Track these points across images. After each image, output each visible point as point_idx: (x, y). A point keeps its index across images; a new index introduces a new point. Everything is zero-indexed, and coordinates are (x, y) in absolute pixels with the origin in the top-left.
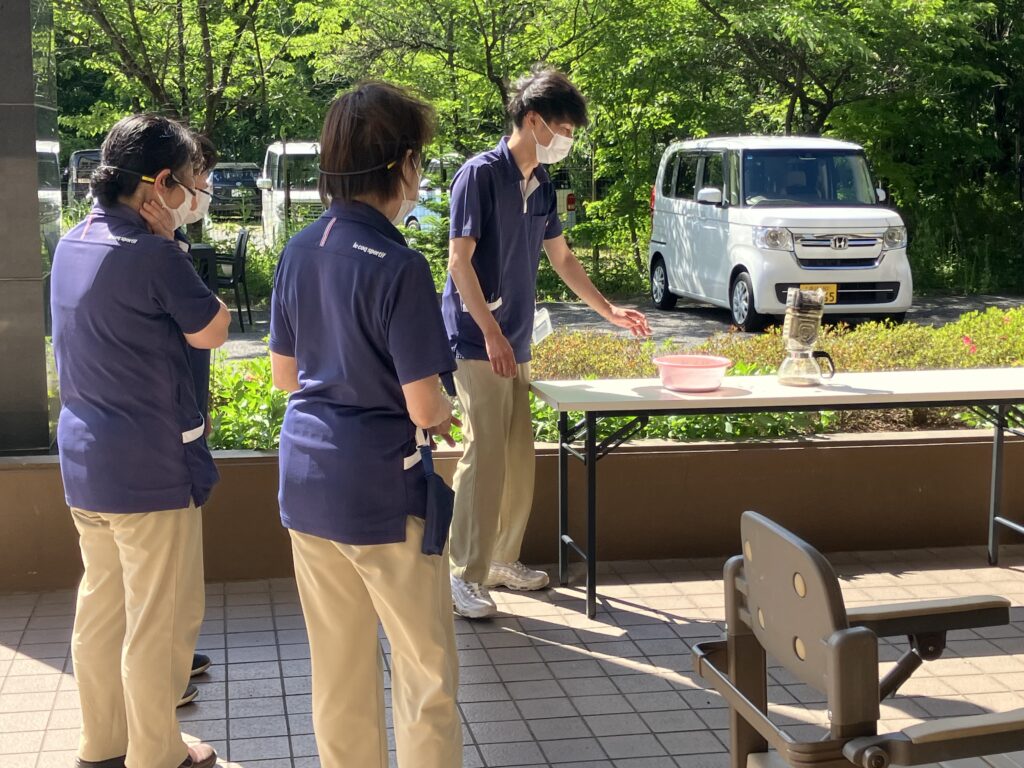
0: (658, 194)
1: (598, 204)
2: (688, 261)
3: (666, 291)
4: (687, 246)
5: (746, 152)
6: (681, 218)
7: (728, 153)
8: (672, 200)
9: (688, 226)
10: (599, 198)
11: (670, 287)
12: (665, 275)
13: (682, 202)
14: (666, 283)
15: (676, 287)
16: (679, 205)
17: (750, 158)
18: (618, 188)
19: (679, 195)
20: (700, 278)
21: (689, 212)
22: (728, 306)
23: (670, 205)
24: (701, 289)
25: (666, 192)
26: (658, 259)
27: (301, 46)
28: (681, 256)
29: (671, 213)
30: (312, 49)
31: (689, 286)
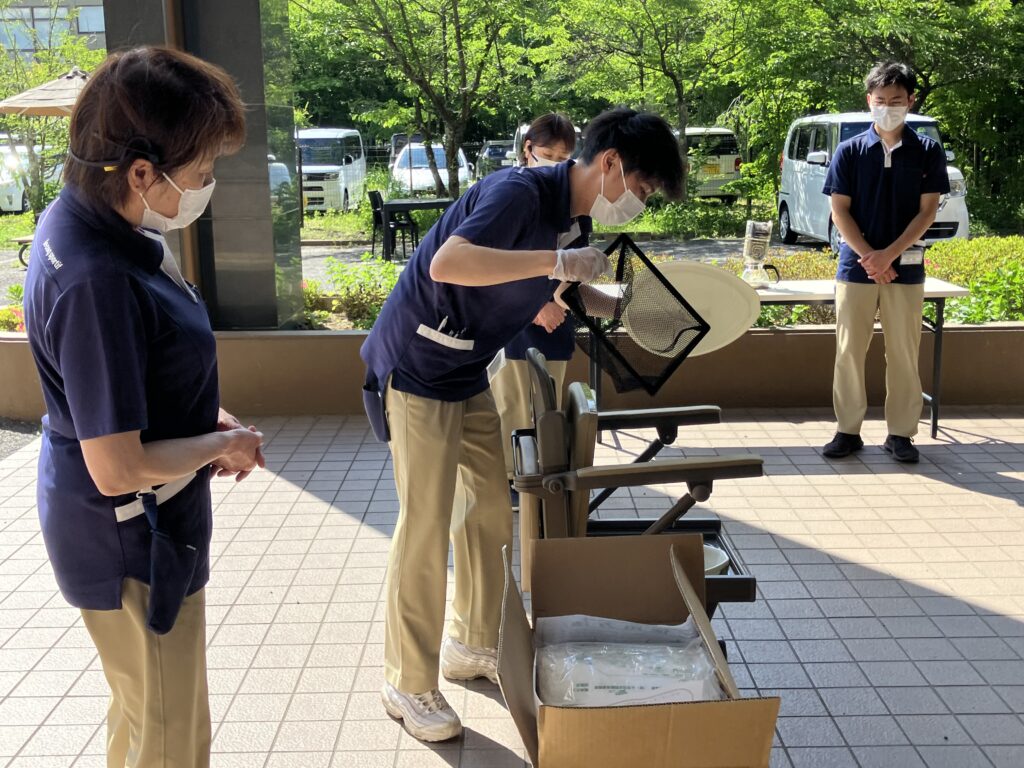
0: (786, 157)
1: (749, 165)
2: (803, 208)
3: (789, 229)
4: (802, 195)
5: (844, 125)
6: (799, 175)
7: (832, 125)
8: (794, 161)
9: (803, 180)
10: (752, 161)
11: (792, 227)
12: (788, 218)
13: (800, 162)
14: (789, 225)
15: (797, 227)
16: (799, 165)
17: (847, 129)
18: (765, 153)
19: (798, 158)
20: (811, 219)
21: (805, 170)
22: (828, 240)
23: (793, 165)
24: (811, 229)
25: (791, 156)
26: (784, 207)
27: (538, 55)
28: (799, 204)
29: (793, 172)
30: (547, 57)
31: (803, 226)
